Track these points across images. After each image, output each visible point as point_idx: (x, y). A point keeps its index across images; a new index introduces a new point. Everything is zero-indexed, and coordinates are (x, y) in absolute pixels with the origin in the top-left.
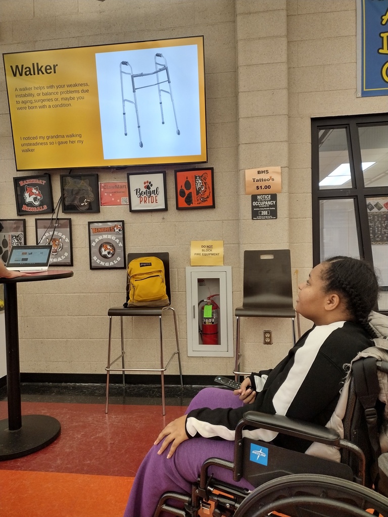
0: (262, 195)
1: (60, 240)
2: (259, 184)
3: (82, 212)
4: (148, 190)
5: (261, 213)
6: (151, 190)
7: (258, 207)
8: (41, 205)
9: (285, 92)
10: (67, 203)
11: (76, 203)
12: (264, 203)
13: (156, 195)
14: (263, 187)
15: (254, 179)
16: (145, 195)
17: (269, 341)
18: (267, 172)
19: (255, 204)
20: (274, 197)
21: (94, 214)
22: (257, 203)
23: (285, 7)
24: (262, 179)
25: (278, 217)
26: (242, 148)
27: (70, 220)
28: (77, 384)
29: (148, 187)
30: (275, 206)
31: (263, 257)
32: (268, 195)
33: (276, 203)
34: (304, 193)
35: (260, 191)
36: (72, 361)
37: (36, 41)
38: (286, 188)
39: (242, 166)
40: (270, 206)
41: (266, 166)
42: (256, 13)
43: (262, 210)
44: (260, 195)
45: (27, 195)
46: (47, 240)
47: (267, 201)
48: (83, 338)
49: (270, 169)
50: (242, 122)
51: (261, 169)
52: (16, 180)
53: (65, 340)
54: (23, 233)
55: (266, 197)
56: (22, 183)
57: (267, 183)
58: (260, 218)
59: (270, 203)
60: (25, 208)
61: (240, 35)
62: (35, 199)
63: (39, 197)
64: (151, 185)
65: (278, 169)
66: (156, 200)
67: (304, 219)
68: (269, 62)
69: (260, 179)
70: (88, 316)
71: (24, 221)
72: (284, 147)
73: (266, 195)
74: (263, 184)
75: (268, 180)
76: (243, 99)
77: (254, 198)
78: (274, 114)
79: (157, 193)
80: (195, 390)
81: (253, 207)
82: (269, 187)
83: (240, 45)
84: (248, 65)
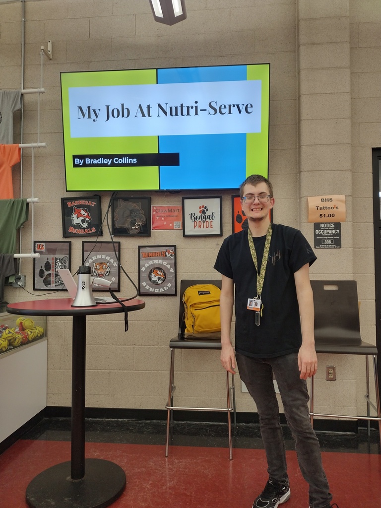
0: (325, 223)
1: (108, 264)
2: (323, 212)
3: (133, 236)
4: (203, 215)
5: (324, 242)
6: (207, 215)
7: (321, 235)
8: (90, 226)
9: (348, 121)
10: (117, 226)
11: (126, 226)
12: (327, 231)
13: (212, 220)
14: (327, 215)
15: (317, 207)
16: (200, 220)
17: (332, 377)
18: (331, 200)
19: (318, 232)
20: (338, 226)
21: (144, 238)
22: (320, 232)
23: (348, 39)
24: (326, 207)
25: (342, 246)
26: (304, 175)
27: (119, 243)
28: (120, 420)
29: (203, 212)
30: (339, 235)
31: (327, 288)
32: (332, 223)
33: (340, 232)
34: (366, 222)
35: (323, 219)
36: (114, 395)
37: (91, 62)
38: (350, 218)
39: (304, 192)
40: (334, 235)
41: (330, 194)
42: (319, 44)
43: (326, 239)
44: (323, 223)
45: (74, 216)
46: (94, 264)
47: (331, 230)
48: (128, 370)
49: (334, 197)
50: (304, 149)
51: (324, 197)
52: (64, 201)
53: (108, 371)
54: (68, 256)
55: (329, 225)
56: (70, 204)
57: (331, 212)
58: (323, 246)
59: (334, 232)
60: (72, 230)
61: (303, 65)
62: (83, 221)
63: (87, 219)
64: (207, 210)
65: (342, 197)
66: (211, 225)
67: (365, 249)
68: (333, 92)
69: (324, 207)
70: (134, 346)
71: (70, 243)
72: (348, 175)
73: (330, 223)
74: (327, 212)
75: (333, 208)
76: (305, 127)
77: (317, 226)
78: (338, 143)
79: (212, 218)
80: (251, 429)
81: (316, 235)
82: (333, 215)
83: (303, 74)
84: (311, 94)
